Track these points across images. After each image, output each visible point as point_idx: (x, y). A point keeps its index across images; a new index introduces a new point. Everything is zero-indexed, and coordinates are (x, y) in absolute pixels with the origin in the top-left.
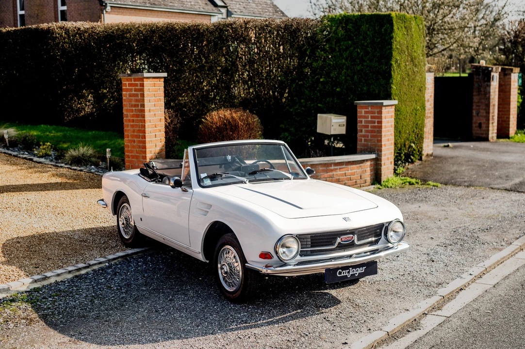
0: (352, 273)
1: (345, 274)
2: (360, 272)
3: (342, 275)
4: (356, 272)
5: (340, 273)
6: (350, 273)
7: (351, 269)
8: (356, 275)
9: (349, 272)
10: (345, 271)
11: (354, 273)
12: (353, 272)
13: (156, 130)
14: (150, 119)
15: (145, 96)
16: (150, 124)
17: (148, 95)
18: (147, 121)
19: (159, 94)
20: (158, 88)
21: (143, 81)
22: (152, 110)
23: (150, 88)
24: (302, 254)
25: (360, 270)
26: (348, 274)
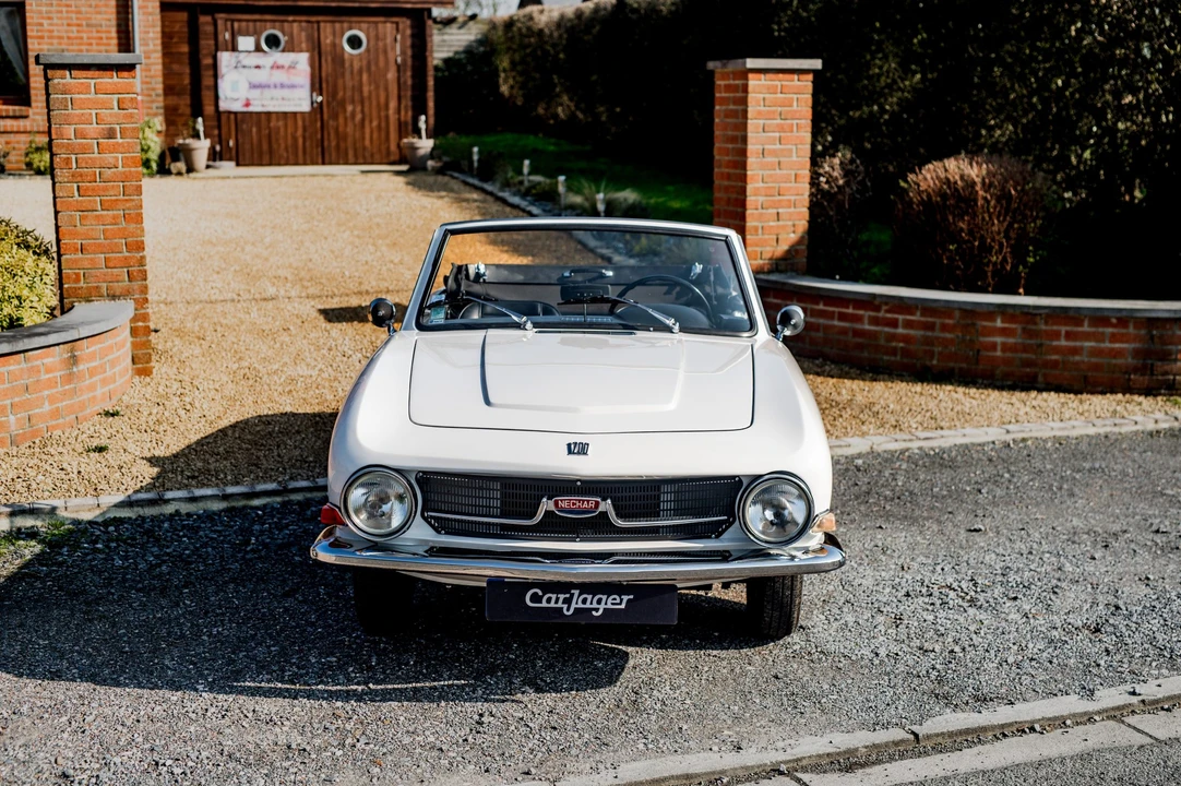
0: (580, 605)
1: (552, 605)
2: (609, 606)
3: (544, 604)
4: (595, 605)
5: (536, 599)
6: (573, 606)
7: (576, 592)
8: (594, 613)
9: (568, 601)
10: (554, 596)
11: (588, 605)
12: (584, 601)
13: (780, 201)
14: (761, 172)
15: (749, 115)
16: (761, 185)
17: (759, 113)
18: (752, 179)
19: (796, 111)
20: (795, 96)
21: (747, 79)
22: (769, 150)
23: (767, 96)
24: (441, 527)
25: (610, 601)
26: (565, 606)
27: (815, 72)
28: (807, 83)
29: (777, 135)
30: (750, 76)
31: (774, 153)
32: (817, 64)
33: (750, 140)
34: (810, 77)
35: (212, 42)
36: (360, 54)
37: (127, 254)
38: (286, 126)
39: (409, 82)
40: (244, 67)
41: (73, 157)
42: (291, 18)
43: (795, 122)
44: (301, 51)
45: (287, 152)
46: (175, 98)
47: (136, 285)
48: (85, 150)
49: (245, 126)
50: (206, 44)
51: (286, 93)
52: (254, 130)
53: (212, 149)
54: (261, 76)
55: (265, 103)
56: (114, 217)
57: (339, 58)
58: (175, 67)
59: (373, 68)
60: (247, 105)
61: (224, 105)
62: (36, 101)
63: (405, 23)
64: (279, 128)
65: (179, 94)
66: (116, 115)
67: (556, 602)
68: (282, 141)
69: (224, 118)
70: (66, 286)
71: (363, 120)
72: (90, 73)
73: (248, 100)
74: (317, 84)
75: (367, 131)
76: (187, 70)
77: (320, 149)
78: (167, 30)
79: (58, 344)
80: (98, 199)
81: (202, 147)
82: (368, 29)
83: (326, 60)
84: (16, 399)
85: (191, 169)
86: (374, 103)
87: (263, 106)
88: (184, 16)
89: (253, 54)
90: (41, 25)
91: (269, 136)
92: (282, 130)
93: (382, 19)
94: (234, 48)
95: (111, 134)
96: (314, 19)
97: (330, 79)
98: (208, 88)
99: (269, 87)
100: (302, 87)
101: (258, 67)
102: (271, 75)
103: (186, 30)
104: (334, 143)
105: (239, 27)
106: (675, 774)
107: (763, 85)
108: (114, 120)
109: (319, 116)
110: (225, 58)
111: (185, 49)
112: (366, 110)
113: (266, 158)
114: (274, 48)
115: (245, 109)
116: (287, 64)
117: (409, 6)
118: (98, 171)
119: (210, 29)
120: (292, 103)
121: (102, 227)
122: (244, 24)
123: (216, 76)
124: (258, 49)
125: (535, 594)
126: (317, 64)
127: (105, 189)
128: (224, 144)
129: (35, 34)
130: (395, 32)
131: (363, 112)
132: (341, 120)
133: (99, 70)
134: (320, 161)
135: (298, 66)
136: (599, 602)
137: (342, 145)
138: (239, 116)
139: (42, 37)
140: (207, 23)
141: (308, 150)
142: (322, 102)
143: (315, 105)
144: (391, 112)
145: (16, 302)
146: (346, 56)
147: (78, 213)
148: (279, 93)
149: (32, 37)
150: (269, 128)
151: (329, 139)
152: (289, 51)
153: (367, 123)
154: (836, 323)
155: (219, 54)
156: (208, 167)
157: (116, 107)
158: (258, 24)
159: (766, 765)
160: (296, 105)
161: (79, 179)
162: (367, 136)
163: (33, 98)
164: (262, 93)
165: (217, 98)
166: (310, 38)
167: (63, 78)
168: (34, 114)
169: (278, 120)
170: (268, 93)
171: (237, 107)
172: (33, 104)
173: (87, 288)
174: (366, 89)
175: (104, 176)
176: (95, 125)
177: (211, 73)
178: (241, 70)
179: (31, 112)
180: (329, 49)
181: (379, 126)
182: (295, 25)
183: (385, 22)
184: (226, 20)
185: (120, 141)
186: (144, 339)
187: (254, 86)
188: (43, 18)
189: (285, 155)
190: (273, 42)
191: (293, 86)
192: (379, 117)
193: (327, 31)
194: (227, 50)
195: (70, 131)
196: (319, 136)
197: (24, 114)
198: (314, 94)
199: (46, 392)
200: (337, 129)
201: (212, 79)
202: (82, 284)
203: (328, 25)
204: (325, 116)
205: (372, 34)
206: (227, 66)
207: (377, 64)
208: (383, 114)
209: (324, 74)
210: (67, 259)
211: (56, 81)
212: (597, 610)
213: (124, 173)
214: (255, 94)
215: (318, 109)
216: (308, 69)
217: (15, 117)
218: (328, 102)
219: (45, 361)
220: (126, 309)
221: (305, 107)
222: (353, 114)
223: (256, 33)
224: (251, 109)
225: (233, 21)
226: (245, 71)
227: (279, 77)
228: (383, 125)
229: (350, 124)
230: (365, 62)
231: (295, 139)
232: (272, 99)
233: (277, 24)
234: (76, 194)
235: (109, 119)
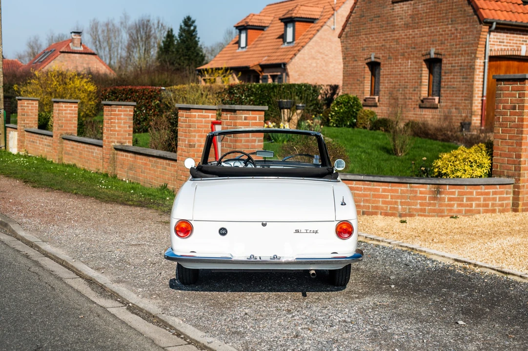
37: (515, 159)
47: (517, 173)
48: (506, 114)
56: (512, 143)
66: (517, 100)
70: (493, 169)
72: (510, 83)
80: (508, 135)
84: (403, 200)
95: (515, 108)
108: (516, 102)
118: (509, 123)
121: (508, 147)
127: (510, 131)
133: (513, 81)
147: (500, 140)
157: (517, 96)
161: (502, 126)
167: (501, 84)
173: (500, 171)
175: (511, 125)
176: (509, 104)
185: (517, 111)
186: (517, 196)
195: (501, 106)
199: (419, 201)
202: (498, 169)
210: (495, 158)
211: (499, 86)
213: (517, 124)
220: (512, 180)
234: (501, 132)
235: (514, 102)
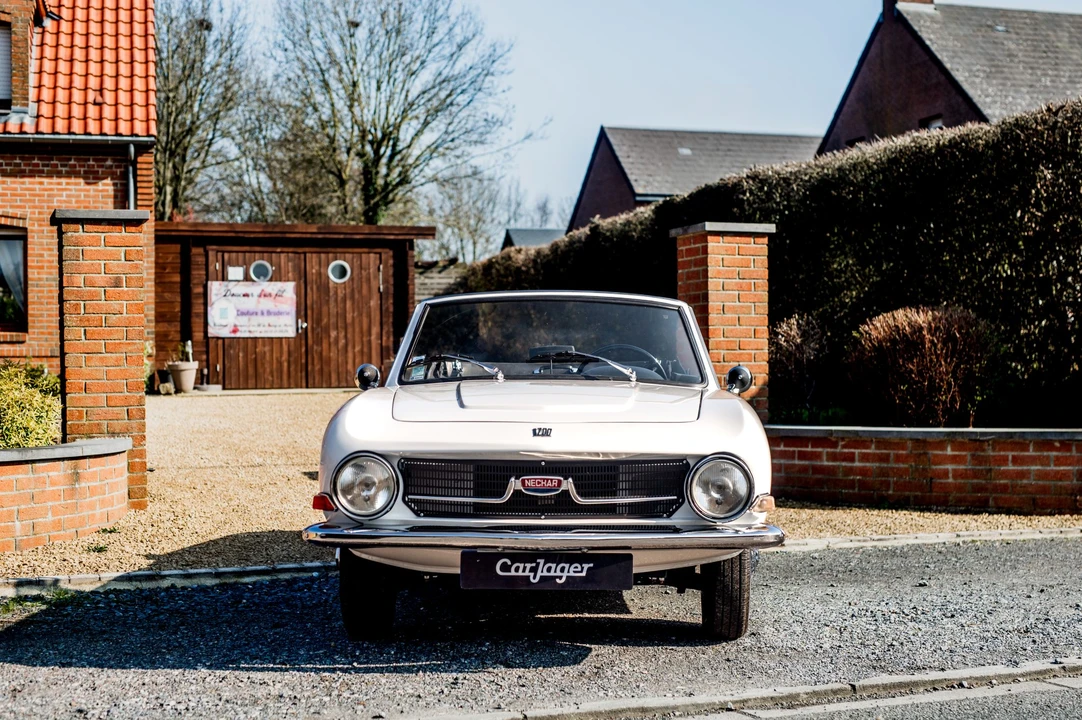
0: (545, 574)
1: (520, 573)
2: (572, 574)
3: (513, 573)
4: (559, 573)
5: (505, 568)
6: (539, 574)
7: (542, 561)
8: (558, 580)
9: (534, 570)
10: (521, 566)
11: (552, 574)
12: (549, 570)
13: (740, 354)
14: (722, 328)
15: (710, 275)
16: (723, 339)
17: (719, 272)
18: (713, 333)
19: (753, 272)
20: (752, 258)
21: (707, 241)
22: (729, 307)
23: (725, 257)
24: (419, 509)
25: (572, 569)
26: (532, 575)
27: (769, 235)
28: (762, 246)
29: (737, 293)
30: (709, 238)
31: (734, 310)
32: (771, 228)
33: (711, 298)
34: (766, 240)
35: (204, 272)
36: (345, 283)
37: (128, 394)
38: (272, 351)
39: (391, 309)
40: (233, 295)
41: (82, 303)
42: (279, 250)
43: (753, 281)
44: (288, 280)
45: (272, 376)
46: (166, 324)
47: (134, 423)
48: (93, 297)
49: (232, 352)
50: (197, 274)
51: (272, 319)
52: (241, 355)
53: (200, 371)
54: (249, 304)
55: (252, 329)
56: (117, 360)
57: (324, 285)
58: (167, 295)
59: (357, 296)
60: (235, 331)
61: (212, 331)
62: (33, 327)
63: (388, 255)
64: (265, 353)
65: (169, 321)
66: (123, 266)
67: (524, 571)
68: (267, 366)
69: (212, 343)
70: (69, 423)
71: (346, 345)
72: (100, 228)
73: (235, 326)
74: (302, 311)
75: (350, 355)
76: (179, 299)
77: (304, 374)
78: (161, 261)
79: (63, 459)
80: (103, 342)
81: (190, 369)
82: (353, 258)
83: (312, 289)
84: (23, 507)
85: (179, 390)
86: (357, 330)
87: (250, 332)
88: (177, 248)
89: (241, 283)
90: (42, 255)
91: (256, 359)
92: (268, 355)
93: (366, 250)
94: (224, 278)
95: (117, 284)
96: (300, 250)
97: (315, 306)
98: (198, 315)
99: (256, 314)
100: (288, 314)
101: (246, 295)
102: (259, 302)
103: (179, 261)
104: (317, 367)
105: (229, 258)
106: (631, 706)
107: (722, 247)
108: (120, 270)
109: (303, 342)
110: (215, 287)
111: (177, 278)
112: (349, 336)
113: (252, 382)
114: (262, 278)
115: (233, 335)
116: (274, 293)
117: (392, 237)
118: (104, 316)
119: (201, 260)
120: (278, 329)
121: (106, 368)
122: (234, 255)
123: (206, 304)
124: (247, 278)
125: (504, 564)
126: (303, 291)
127: (111, 333)
128: (211, 368)
129: (35, 264)
130: (378, 262)
131: (346, 337)
132: (325, 345)
133: (108, 225)
134: (304, 384)
135: (284, 294)
136: (562, 570)
137: (326, 369)
138: (226, 341)
139: (42, 267)
140: (199, 255)
141: (293, 373)
142: (307, 327)
143: (300, 331)
144: (373, 337)
145: (23, 433)
146: (331, 285)
147: (83, 355)
148: (266, 320)
149: (32, 267)
150: (255, 353)
151: (313, 364)
152: (276, 280)
153: (350, 348)
154: (797, 462)
155: (209, 283)
156: (195, 388)
157: (123, 259)
158: (247, 254)
159: (714, 704)
160: (281, 331)
161: (86, 323)
162: (350, 361)
163: (30, 324)
164: (249, 320)
165: (206, 324)
166: (296, 268)
167: (76, 231)
168: (31, 339)
169: (264, 346)
170: (255, 320)
171: (225, 333)
172: (30, 330)
173: (89, 425)
174: (349, 317)
175: (110, 322)
176: (103, 274)
177: (201, 301)
178: (230, 297)
179: (27, 337)
180: (314, 278)
181: (362, 351)
182: (283, 255)
183: (369, 253)
184: (218, 251)
185: (126, 289)
186: (140, 474)
187: (241, 313)
188: (44, 249)
189: (270, 378)
190: (261, 272)
191: (279, 313)
192: (362, 342)
193: (313, 259)
194: (217, 280)
195: (79, 279)
196: (303, 361)
197: (21, 339)
198: (300, 321)
199: (50, 504)
200: (321, 353)
201: (202, 307)
202: (84, 421)
203: (314, 255)
204: (310, 342)
205: (356, 263)
206: (217, 295)
207: (360, 292)
208: (365, 339)
209: (309, 302)
210: (71, 398)
211: (69, 234)
212: (560, 578)
213: (128, 318)
214: (243, 320)
215: (302, 335)
216: (294, 297)
217: (12, 343)
218: (312, 328)
219: (51, 474)
220: (125, 443)
221: (291, 333)
222: (337, 340)
223: (246, 264)
224: (238, 335)
225: (223, 252)
226: (234, 298)
227: (267, 304)
228: (365, 350)
229: (333, 348)
230: (348, 290)
231: (280, 363)
232: (259, 325)
233: (265, 255)
234: (83, 337)
235: (116, 270)
